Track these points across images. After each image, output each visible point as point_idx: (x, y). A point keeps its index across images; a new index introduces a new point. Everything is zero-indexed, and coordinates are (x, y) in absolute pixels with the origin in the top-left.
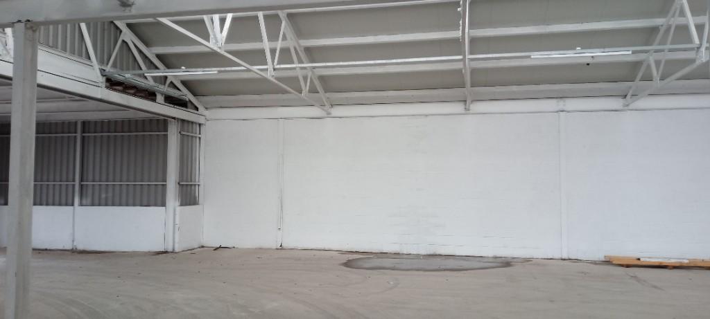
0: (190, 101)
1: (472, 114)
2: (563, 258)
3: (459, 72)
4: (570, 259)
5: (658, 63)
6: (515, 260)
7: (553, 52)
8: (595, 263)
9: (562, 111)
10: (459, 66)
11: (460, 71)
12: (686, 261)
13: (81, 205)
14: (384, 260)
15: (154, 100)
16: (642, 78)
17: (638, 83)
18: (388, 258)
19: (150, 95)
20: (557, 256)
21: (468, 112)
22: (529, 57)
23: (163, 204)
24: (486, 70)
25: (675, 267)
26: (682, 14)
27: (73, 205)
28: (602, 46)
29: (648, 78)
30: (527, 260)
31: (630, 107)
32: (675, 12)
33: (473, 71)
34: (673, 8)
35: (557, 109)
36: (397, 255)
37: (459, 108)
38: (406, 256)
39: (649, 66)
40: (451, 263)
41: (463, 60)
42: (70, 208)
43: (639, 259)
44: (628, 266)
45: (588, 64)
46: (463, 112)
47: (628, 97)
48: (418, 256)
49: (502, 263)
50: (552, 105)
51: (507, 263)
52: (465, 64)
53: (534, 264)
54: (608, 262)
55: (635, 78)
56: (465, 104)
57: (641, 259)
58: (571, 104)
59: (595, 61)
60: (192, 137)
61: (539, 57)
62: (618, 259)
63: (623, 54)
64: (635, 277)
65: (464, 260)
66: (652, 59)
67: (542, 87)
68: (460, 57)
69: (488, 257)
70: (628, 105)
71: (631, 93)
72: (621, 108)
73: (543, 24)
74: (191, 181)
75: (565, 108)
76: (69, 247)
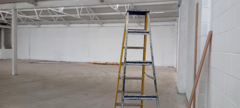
23: (1, 48)
60: (9, 32)
74: (9, 43)
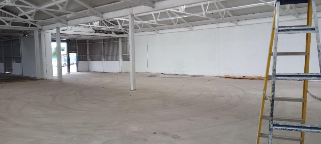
0: (124, 32)
9: (218, 27)
13: (104, 61)
15: (111, 34)
19: (110, 33)
23: (119, 61)
27: (102, 60)
42: (101, 62)
45: (212, 13)
58: (221, 25)
60: (126, 42)
74: (127, 54)
76: (102, 71)
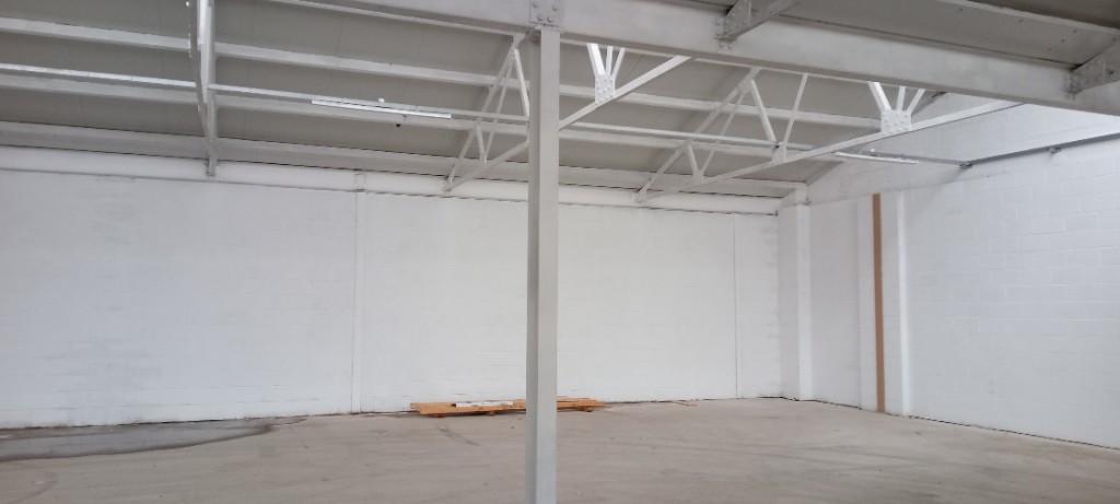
1: (220, 182)
2: (355, 410)
3: (191, 110)
4: (362, 413)
5: (486, 135)
6: (278, 421)
7: (346, 100)
8: (397, 415)
9: (362, 190)
10: (192, 99)
11: (192, 108)
12: (511, 403)
14: (32, 441)
16: (468, 153)
17: (462, 161)
18: (39, 436)
20: (345, 409)
21: (211, 178)
22: (310, 102)
24: (246, 113)
25: (497, 413)
26: (514, 75)
28: (416, 102)
29: (473, 155)
30: (299, 419)
31: (452, 193)
32: (506, 72)
33: (222, 112)
34: (505, 66)
35: (355, 187)
36: (60, 429)
37: (195, 170)
38: (79, 431)
39: (476, 139)
40: (168, 436)
41: (198, 90)
43: (454, 405)
44: (440, 416)
45: (398, 125)
46: (204, 177)
47: (451, 179)
48: (104, 429)
49: (256, 427)
50: (346, 179)
51: (264, 427)
52: (200, 96)
53: (309, 425)
54: (414, 413)
55: (459, 153)
56: (207, 165)
57: (458, 405)
58: (375, 181)
59: (408, 122)
61: (325, 104)
62: (426, 406)
63: (440, 116)
64: (445, 431)
65: (192, 428)
66: (479, 129)
67: (333, 151)
68: (192, 84)
69: (235, 420)
70: (449, 190)
71: (452, 175)
72: (441, 193)
73: (335, 55)
75: (365, 187)
